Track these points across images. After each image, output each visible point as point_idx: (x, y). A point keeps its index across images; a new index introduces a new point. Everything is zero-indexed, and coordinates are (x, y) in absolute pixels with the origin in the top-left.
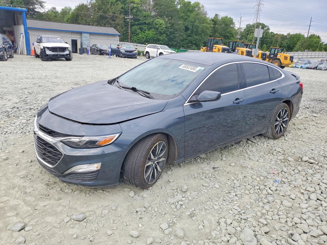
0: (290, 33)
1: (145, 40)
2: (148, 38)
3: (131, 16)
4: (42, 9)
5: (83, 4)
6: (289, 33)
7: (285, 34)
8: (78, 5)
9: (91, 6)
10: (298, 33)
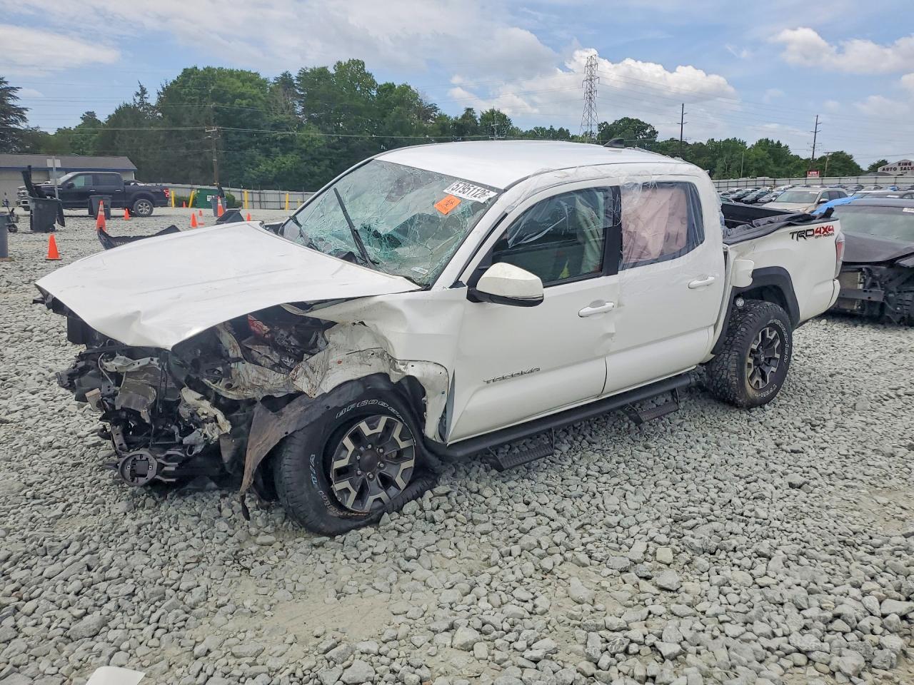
0: (713, 139)
1: (274, 176)
2: (283, 173)
4: (21, 122)
9: (144, 109)
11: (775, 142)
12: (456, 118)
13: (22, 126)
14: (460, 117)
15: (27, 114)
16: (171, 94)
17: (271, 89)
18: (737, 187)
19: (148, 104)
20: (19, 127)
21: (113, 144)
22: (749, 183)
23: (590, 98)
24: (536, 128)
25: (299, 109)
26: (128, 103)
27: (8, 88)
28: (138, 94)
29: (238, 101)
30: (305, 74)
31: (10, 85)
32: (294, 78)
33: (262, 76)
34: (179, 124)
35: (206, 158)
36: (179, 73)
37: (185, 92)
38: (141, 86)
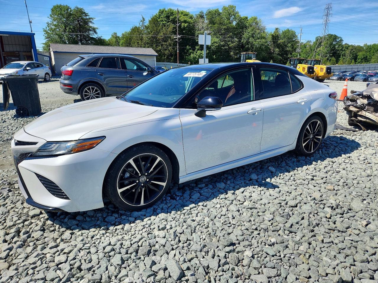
3: (179, 36)
4: (95, 34)
5: (136, 27)
6: (365, 44)
7: (362, 45)
8: (132, 28)
9: (143, 28)
13: (95, 36)
14: (273, 32)
15: (97, 31)
16: (155, 21)
19: (145, 26)
20: (94, 37)
21: (130, 44)
27: (90, 18)
28: (141, 21)
29: (183, 24)
30: (210, 12)
31: (90, 17)
32: (204, 15)
33: (191, 14)
35: (169, 51)
36: (158, 11)
37: (160, 20)
38: (143, 17)
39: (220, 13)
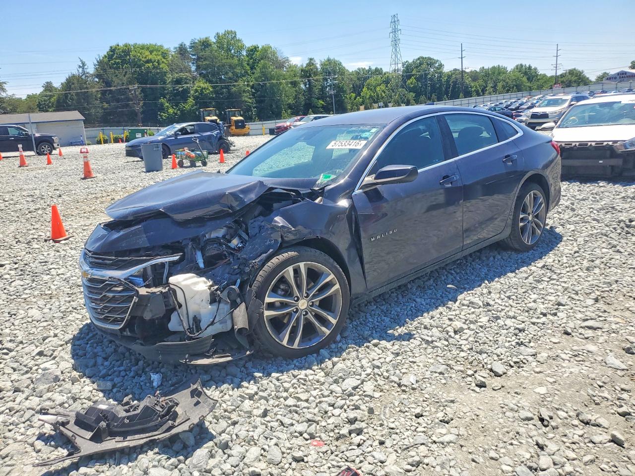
0: (483, 67)
5: (73, 76)
8: (67, 77)
10: (496, 65)
11: (527, 66)
12: (302, 66)
13: (4, 95)
14: (305, 65)
15: (5, 86)
16: (103, 64)
17: (172, 56)
18: (504, 99)
19: (88, 73)
20: (1, 96)
21: (66, 103)
22: (512, 96)
23: (396, 45)
24: (359, 69)
25: (193, 68)
26: (74, 73)
28: (80, 67)
30: (194, 43)
32: (188, 47)
33: (166, 47)
34: (110, 86)
35: (131, 108)
36: (108, 49)
38: (81, 61)
39: (214, 43)
